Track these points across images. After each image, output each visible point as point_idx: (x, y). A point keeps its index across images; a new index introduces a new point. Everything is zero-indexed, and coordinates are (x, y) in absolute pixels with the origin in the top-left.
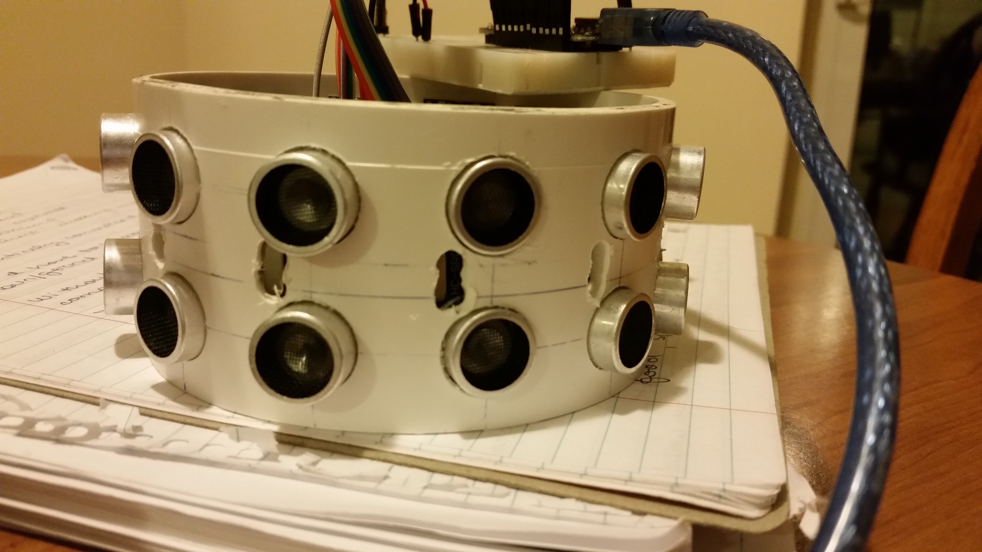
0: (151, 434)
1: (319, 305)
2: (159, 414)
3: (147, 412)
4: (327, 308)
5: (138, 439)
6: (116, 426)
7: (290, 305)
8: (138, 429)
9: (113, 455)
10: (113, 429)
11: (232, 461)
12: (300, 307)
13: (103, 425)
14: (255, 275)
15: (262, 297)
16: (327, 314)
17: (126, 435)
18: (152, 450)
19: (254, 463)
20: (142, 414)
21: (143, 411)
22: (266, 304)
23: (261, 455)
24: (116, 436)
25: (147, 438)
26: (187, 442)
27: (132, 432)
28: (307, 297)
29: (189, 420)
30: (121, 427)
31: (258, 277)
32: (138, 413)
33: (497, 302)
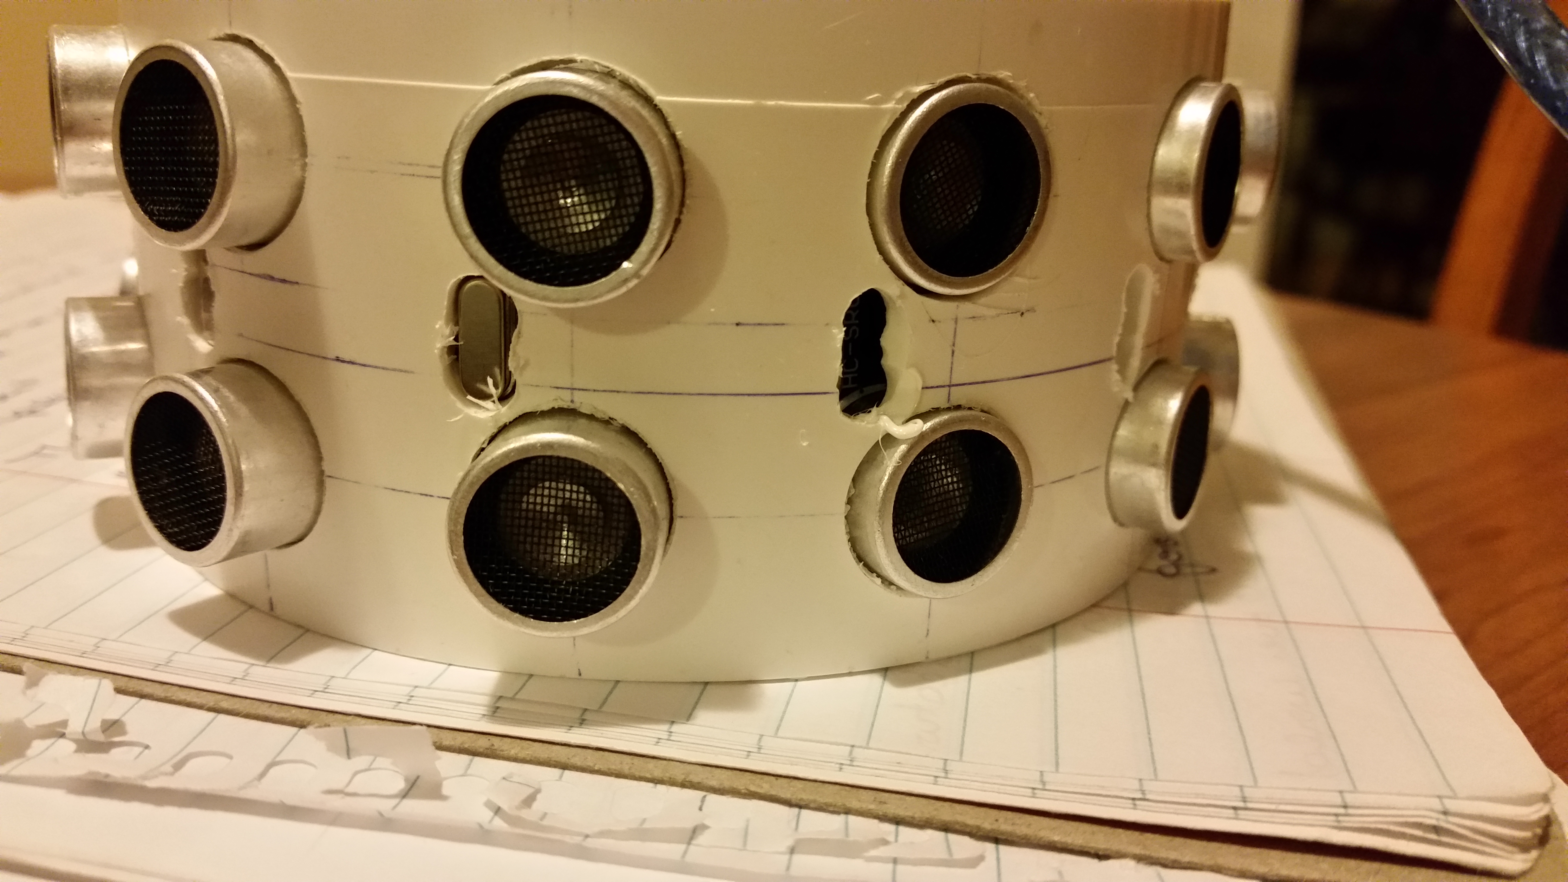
0: (147, 742)
1: (591, 417)
2: (159, 691)
3: (133, 685)
4: (608, 422)
5: (116, 753)
6: (64, 723)
7: (525, 418)
8: (113, 726)
9: (59, 796)
10: (56, 731)
11: (336, 803)
12: (547, 422)
13: (32, 722)
14: (441, 356)
15: (459, 405)
16: (611, 435)
17: (87, 745)
18: (152, 784)
19: (385, 806)
20: (119, 691)
21: (123, 683)
22: (468, 418)
23: (400, 785)
24: (66, 747)
25: (137, 750)
26: (230, 757)
27: (101, 738)
28: (563, 400)
29: (225, 704)
30: (75, 727)
31: (447, 360)
32: (112, 692)
33: (959, 396)
